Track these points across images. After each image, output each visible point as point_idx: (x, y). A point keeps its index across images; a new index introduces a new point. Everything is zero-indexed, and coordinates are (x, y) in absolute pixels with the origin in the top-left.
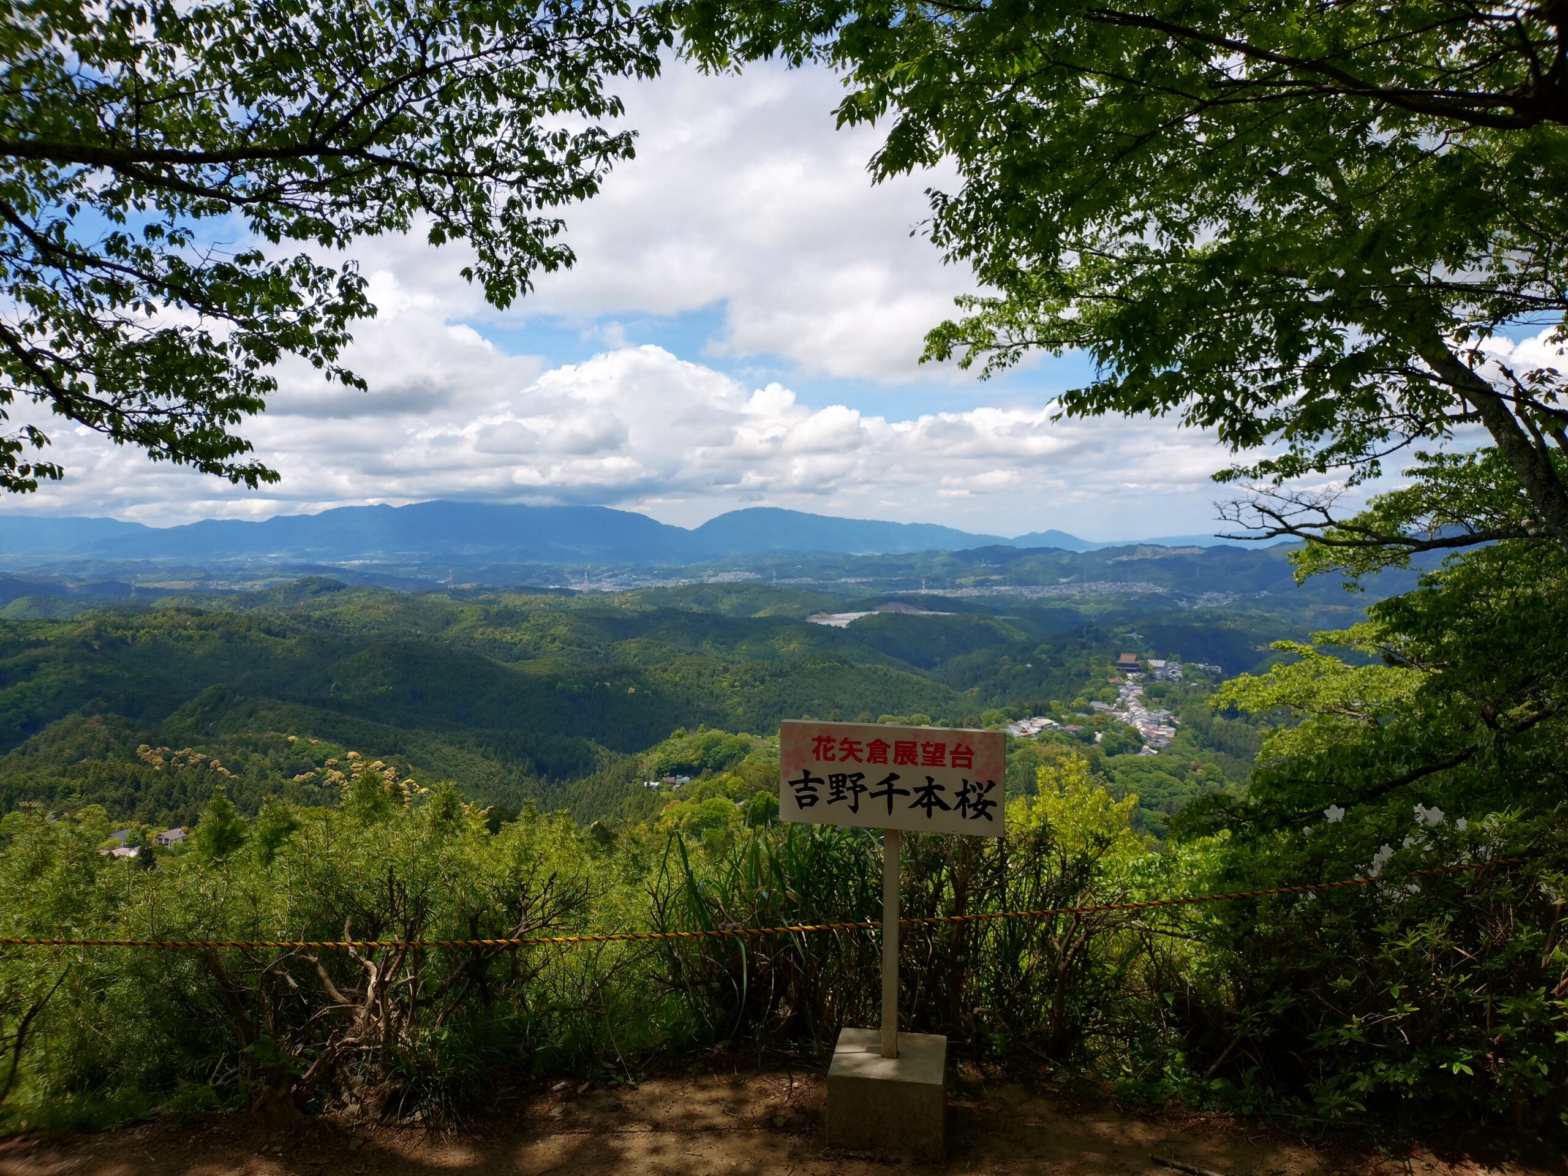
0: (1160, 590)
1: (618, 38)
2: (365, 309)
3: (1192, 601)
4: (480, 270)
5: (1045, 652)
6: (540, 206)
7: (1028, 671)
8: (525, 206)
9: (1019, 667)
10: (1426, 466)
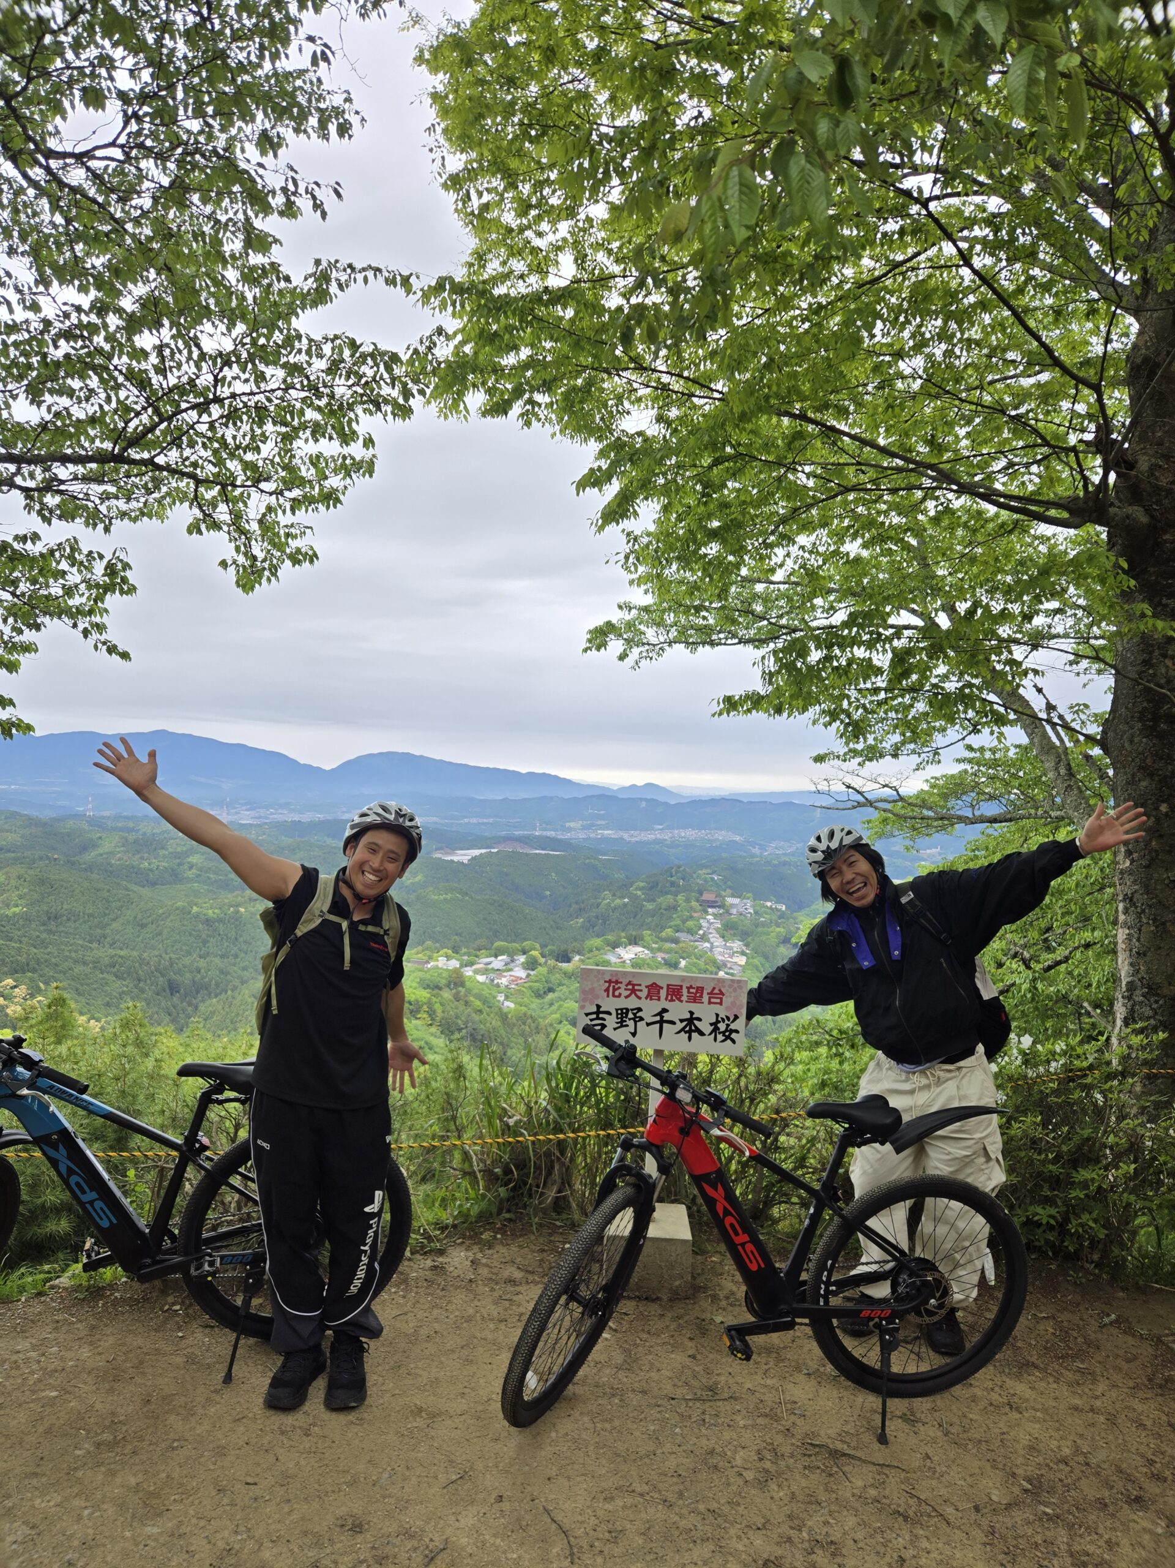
0: (737, 838)
1: (380, 388)
2: (125, 588)
3: (763, 848)
4: (234, 562)
5: (640, 889)
6: (294, 513)
7: (625, 905)
8: (280, 512)
9: (618, 901)
10: (972, 755)
